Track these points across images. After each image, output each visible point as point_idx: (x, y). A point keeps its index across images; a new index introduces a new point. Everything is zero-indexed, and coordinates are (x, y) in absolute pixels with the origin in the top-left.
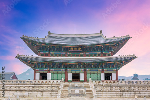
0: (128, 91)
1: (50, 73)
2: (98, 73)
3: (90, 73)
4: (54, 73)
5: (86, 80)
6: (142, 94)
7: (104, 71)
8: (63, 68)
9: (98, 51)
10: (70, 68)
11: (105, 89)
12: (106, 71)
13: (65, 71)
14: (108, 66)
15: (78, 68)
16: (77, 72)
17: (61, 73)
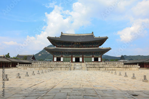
0: (102, 67)
1: (62, 57)
2: (90, 57)
3: (86, 57)
4: (65, 57)
5: (83, 62)
6: (109, 69)
7: (94, 56)
8: (70, 55)
9: (90, 45)
10: (74, 54)
11: (91, 66)
12: (95, 56)
13: (71, 56)
14: (96, 53)
15: (79, 55)
16: (78, 57)
17: (69, 57)
